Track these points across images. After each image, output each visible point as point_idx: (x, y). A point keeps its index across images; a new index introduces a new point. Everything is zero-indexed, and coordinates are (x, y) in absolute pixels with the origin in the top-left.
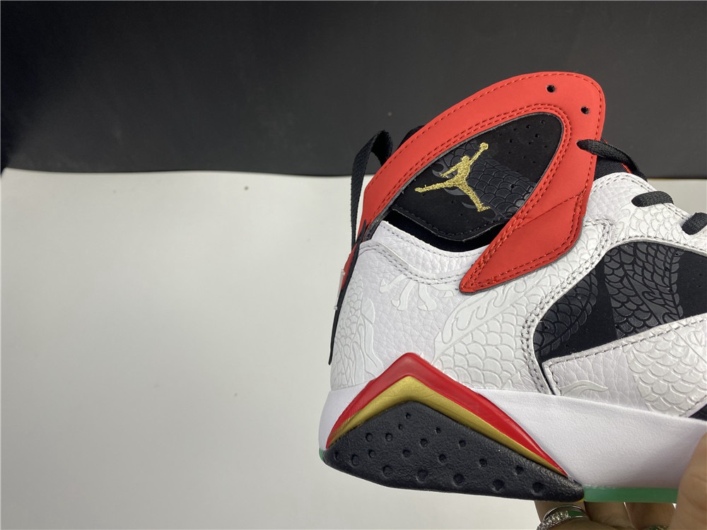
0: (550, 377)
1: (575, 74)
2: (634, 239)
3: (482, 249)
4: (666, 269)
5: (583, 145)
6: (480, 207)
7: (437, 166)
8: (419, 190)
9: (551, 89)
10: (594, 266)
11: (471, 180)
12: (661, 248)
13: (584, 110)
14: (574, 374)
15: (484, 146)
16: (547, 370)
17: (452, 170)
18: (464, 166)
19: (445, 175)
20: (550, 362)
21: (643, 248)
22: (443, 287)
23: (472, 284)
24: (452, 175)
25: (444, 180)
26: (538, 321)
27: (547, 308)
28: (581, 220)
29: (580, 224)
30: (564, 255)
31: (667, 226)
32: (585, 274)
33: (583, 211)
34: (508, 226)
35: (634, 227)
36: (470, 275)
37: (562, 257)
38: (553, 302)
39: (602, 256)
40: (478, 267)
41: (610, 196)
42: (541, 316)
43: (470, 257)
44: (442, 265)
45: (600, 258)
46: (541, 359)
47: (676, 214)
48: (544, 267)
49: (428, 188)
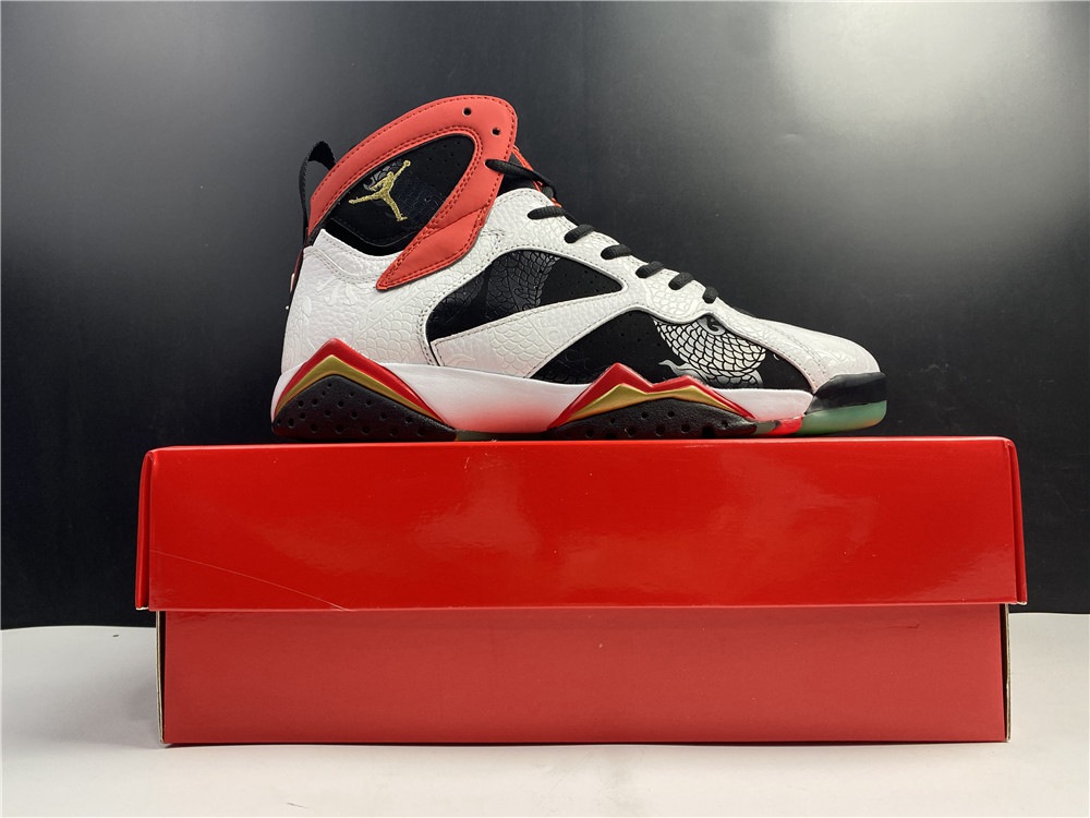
0: (435, 353)
1: (491, 97)
2: (521, 247)
3: (394, 256)
4: (540, 271)
5: (491, 164)
6: (400, 217)
7: (367, 180)
8: (351, 201)
9: (468, 112)
10: (483, 269)
11: (393, 194)
12: (542, 255)
13: (496, 132)
14: (451, 349)
15: (407, 163)
16: (434, 348)
17: (379, 184)
18: (389, 180)
19: (372, 189)
20: (435, 341)
21: (528, 255)
22: (363, 285)
23: (388, 283)
24: (379, 189)
25: (371, 193)
26: (430, 311)
27: (438, 301)
28: (479, 230)
29: (477, 233)
30: (460, 260)
31: (551, 236)
32: (474, 275)
33: (482, 222)
34: (421, 234)
35: (524, 236)
36: (385, 275)
37: (458, 261)
38: (444, 296)
39: (491, 260)
40: (392, 269)
41: (510, 209)
42: (433, 307)
43: (388, 260)
44: (365, 267)
45: (490, 263)
46: (430, 340)
47: (563, 225)
48: (442, 269)
49: (359, 200)
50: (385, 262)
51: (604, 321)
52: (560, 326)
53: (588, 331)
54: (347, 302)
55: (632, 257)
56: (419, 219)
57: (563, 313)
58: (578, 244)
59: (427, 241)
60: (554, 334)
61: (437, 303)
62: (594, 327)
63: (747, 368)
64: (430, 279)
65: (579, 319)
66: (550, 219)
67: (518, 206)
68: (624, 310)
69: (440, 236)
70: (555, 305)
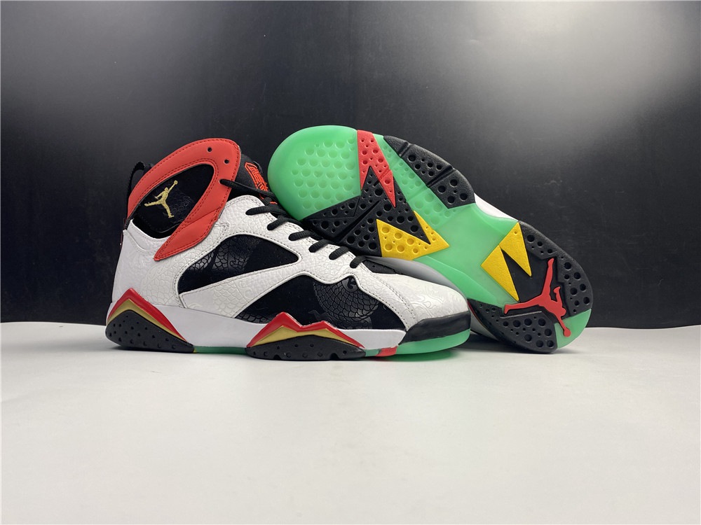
0: (182, 301)
3: (166, 239)
4: (249, 249)
5: (223, 182)
6: (170, 216)
7: (154, 192)
8: (146, 205)
9: (210, 149)
10: (214, 248)
11: (168, 201)
13: (226, 161)
15: (176, 182)
16: (182, 298)
17: (159, 195)
19: (157, 198)
20: (183, 294)
22: (148, 257)
23: (161, 256)
24: (160, 198)
25: (156, 200)
26: (180, 275)
27: (185, 269)
28: (214, 223)
29: (213, 226)
30: (201, 242)
31: (258, 226)
32: (208, 252)
33: (216, 219)
34: (180, 226)
35: (241, 226)
36: (159, 251)
37: (199, 243)
38: (188, 266)
39: (220, 242)
40: (163, 247)
41: (236, 209)
42: (182, 273)
43: (162, 241)
44: (150, 245)
45: (218, 244)
46: (180, 293)
47: (269, 218)
48: (190, 248)
49: (150, 204)
50: (161, 242)
51: (281, 283)
52: (253, 287)
53: (270, 290)
54: (139, 267)
55: (310, 238)
56: (181, 216)
57: (256, 278)
58: (276, 231)
59: (183, 230)
60: (248, 292)
61: (184, 271)
62: (274, 287)
63: (364, 315)
64: (183, 255)
65: (265, 282)
66: (260, 215)
67: (241, 207)
68: (295, 275)
69: (191, 227)
70: (252, 273)
